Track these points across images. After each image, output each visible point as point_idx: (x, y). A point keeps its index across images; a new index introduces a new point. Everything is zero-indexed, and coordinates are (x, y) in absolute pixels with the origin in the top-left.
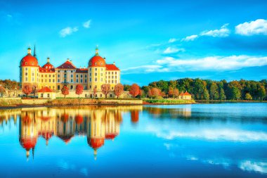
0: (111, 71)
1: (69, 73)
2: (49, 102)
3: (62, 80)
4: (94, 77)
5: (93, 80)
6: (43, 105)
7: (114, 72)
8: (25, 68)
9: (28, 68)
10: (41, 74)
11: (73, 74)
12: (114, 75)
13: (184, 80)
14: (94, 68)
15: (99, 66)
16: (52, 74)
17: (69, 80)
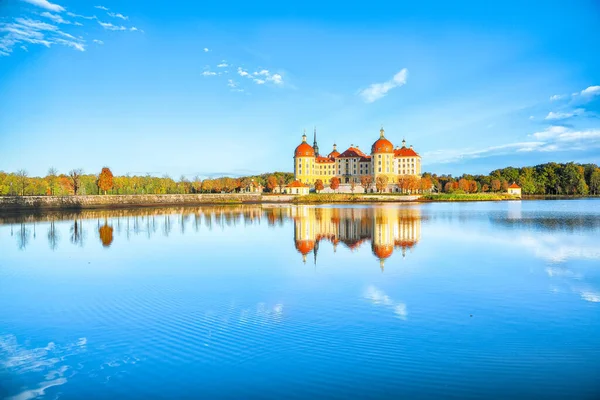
0: (406, 158)
1: (351, 162)
2: (295, 198)
3: (343, 172)
4: (377, 167)
5: (377, 170)
6: (289, 202)
7: (410, 158)
8: (298, 159)
9: (302, 158)
10: (319, 165)
11: (356, 163)
12: (410, 163)
13: (546, 166)
14: (377, 155)
15: (385, 152)
16: (332, 164)
17: (351, 172)
